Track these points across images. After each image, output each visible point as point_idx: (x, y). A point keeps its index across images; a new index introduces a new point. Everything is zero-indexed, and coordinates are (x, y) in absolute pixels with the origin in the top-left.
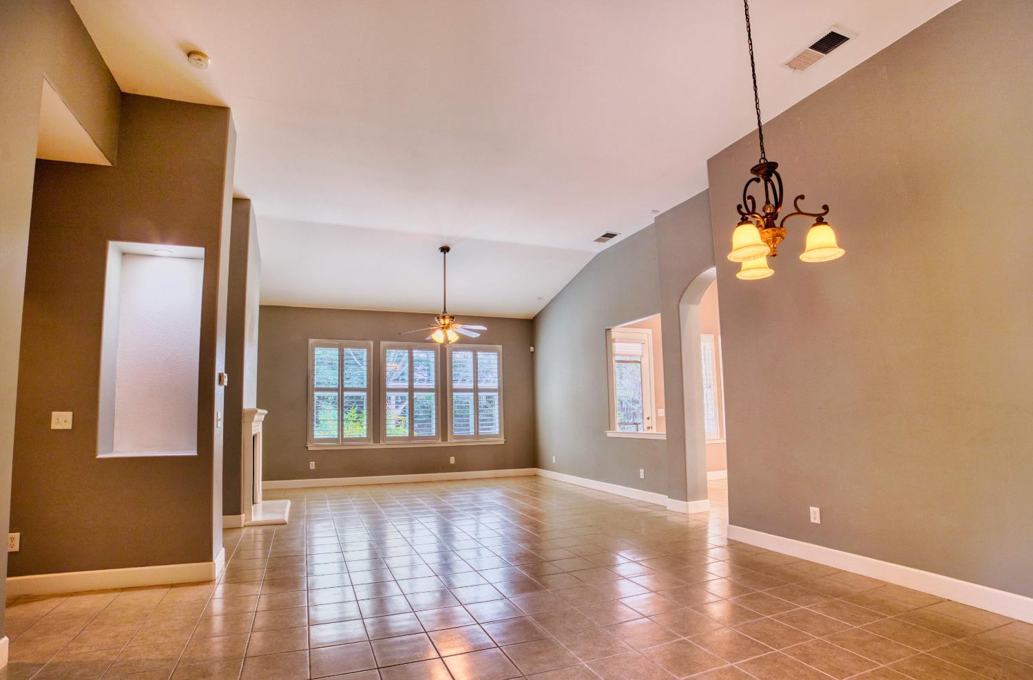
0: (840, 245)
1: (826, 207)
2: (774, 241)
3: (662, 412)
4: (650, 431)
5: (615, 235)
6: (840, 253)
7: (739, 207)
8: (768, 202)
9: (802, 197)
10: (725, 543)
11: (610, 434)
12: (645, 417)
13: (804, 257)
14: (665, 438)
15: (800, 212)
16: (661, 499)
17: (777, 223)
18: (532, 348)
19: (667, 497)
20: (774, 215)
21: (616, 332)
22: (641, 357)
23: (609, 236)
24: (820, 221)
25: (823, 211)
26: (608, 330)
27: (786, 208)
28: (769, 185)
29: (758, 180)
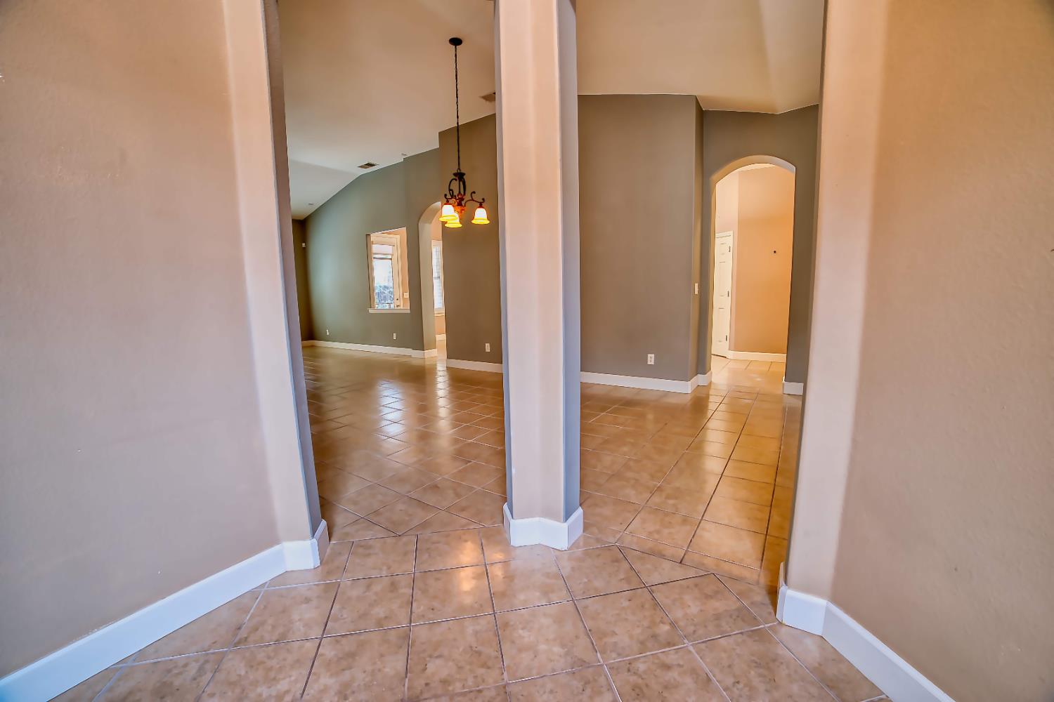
0: (488, 219)
1: (483, 199)
2: (461, 212)
3: (407, 295)
4: (399, 308)
5: (373, 165)
6: (488, 222)
7: (446, 195)
8: (460, 192)
9: (474, 192)
10: (445, 368)
11: (371, 311)
12: (395, 299)
13: (474, 222)
14: (409, 312)
15: (473, 200)
16: (408, 352)
17: (463, 203)
18: (304, 244)
19: (411, 349)
20: (462, 199)
21: (374, 237)
22: (392, 255)
23: (370, 165)
24: (481, 206)
25: (482, 201)
26: (368, 235)
27: (467, 197)
28: (461, 183)
29: (456, 180)
